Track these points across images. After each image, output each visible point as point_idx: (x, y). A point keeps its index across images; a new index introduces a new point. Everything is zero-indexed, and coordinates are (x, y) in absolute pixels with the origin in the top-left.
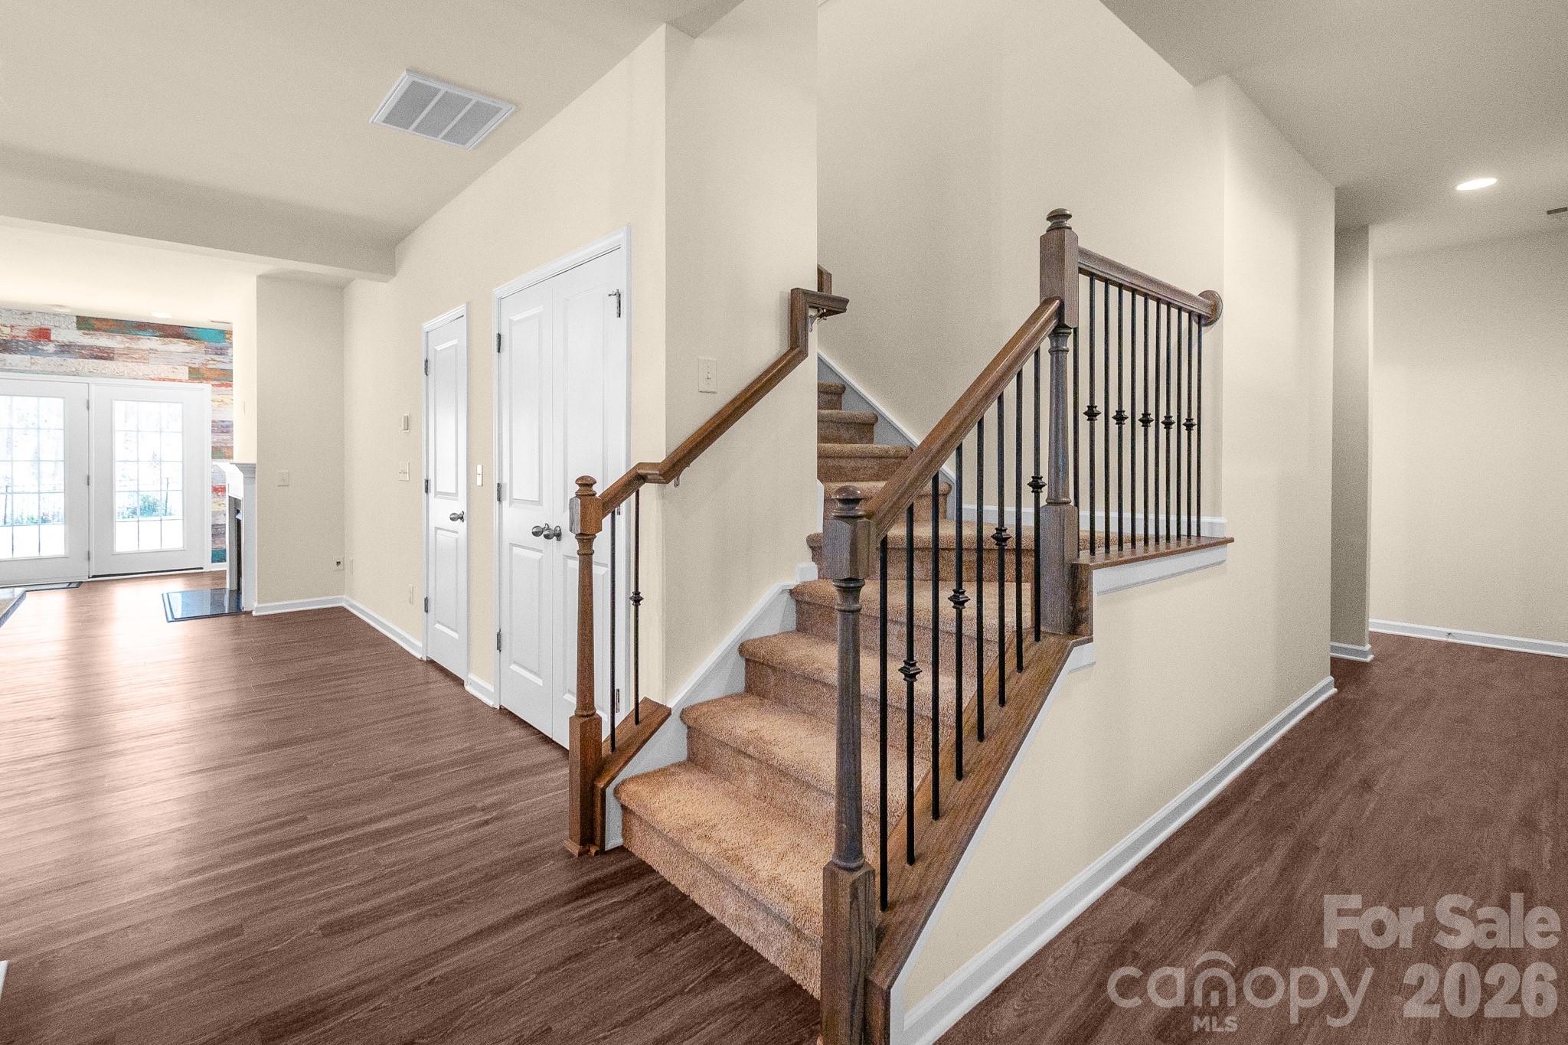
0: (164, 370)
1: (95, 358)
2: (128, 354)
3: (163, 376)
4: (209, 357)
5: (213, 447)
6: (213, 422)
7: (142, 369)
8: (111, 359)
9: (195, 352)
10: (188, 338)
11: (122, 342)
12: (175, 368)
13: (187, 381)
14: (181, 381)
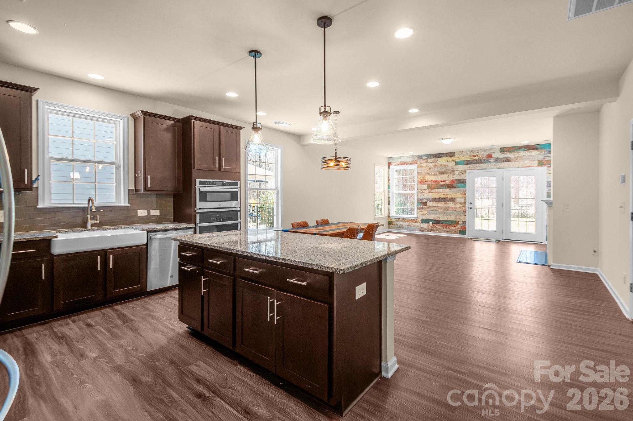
0: (528, 163)
1: (505, 162)
2: (516, 159)
3: (528, 165)
4: (546, 155)
5: (547, 193)
6: (547, 182)
7: (520, 164)
8: (510, 161)
9: (540, 154)
10: (537, 149)
11: (514, 154)
12: (532, 162)
13: (537, 166)
14: (534, 166)
